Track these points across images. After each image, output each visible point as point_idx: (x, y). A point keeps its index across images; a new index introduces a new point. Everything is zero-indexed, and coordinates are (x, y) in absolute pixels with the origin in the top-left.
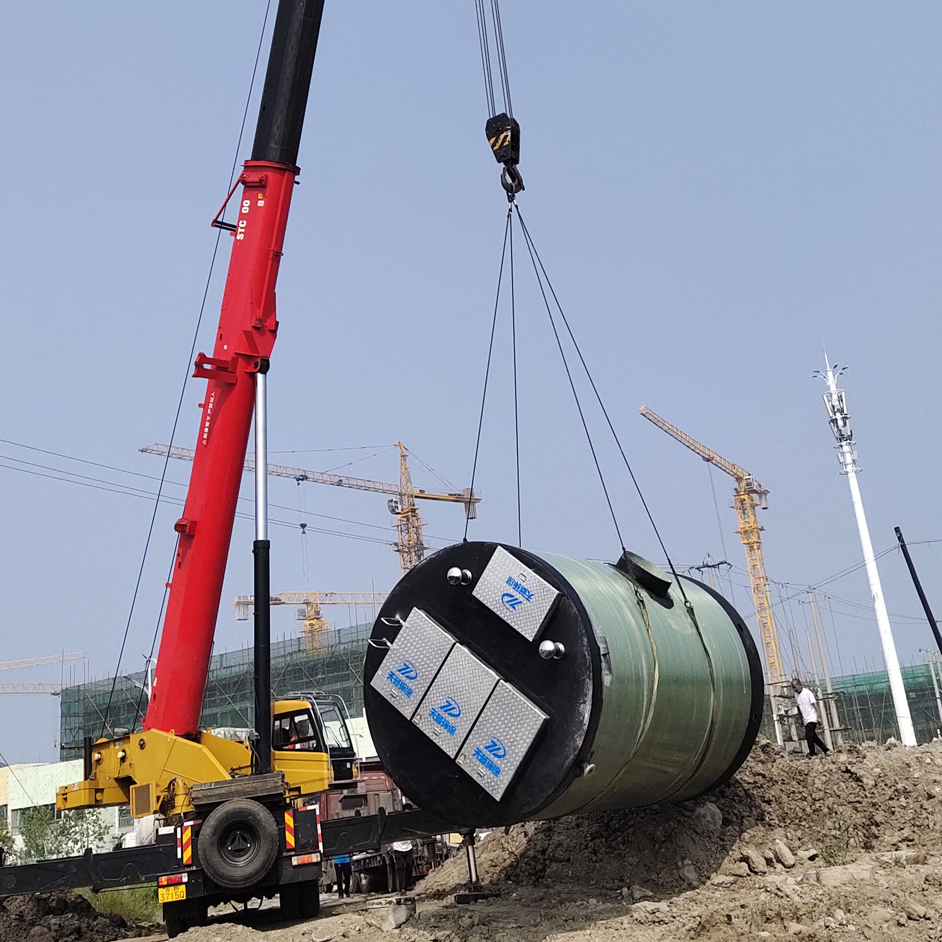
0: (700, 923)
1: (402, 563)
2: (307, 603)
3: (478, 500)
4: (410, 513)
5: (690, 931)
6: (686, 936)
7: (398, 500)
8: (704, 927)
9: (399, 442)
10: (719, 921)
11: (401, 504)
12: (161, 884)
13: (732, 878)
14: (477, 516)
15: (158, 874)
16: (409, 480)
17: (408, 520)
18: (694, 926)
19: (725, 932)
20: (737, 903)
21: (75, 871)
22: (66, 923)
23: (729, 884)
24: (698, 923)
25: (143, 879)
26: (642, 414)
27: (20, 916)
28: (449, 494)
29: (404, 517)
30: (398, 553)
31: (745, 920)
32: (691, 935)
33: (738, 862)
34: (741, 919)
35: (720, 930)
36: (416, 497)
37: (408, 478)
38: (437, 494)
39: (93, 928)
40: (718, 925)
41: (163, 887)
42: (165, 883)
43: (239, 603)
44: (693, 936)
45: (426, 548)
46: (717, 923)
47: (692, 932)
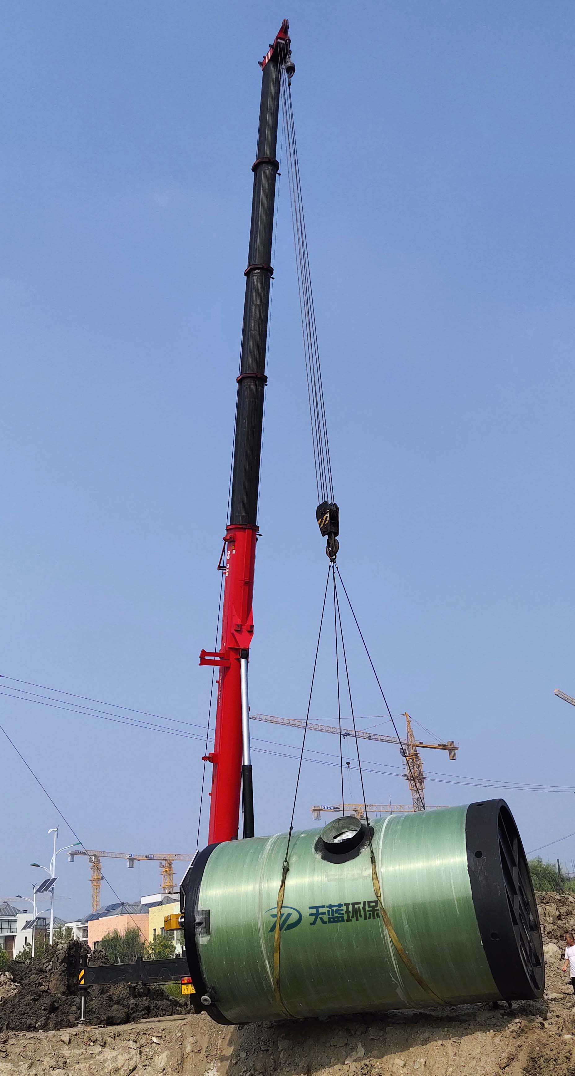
0: (520, 1027)
1: (411, 787)
2: (356, 811)
3: (457, 748)
4: (414, 756)
5: (513, 1032)
6: (510, 1036)
7: (406, 748)
8: (523, 1030)
9: (405, 713)
10: (534, 1027)
11: (409, 751)
12: (183, 982)
13: (561, 996)
14: (457, 758)
15: (181, 976)
16: (412, 736)
17: (413, 760)
18: (516, 1029)
19: (538, 1035)
20: (554, 1014)
21: (131, 971)
22: (140, 1003)
23: (560, 1000)
24: (518, 1027)
25: (173, 978)
26: (556, 695)
27: (109, 998)
28: (439, 745)
29: (410, 759)
30: (408, 781)
31: (558, 1026)
32: (513, 1035)
33: (568, 985)
34: (554, 1025)
35: (534, 1032)
36: (417, 746)
37: (412, 734)
38: (430, 744)
39: (159, 1007)
40: (534, 1029)
41: (185, 984)
42: (186, 982)
43: (314, 810)
44: (515, 1036)
45: (425, 778)
46: (533, 1028)
47: (515, 1033)
